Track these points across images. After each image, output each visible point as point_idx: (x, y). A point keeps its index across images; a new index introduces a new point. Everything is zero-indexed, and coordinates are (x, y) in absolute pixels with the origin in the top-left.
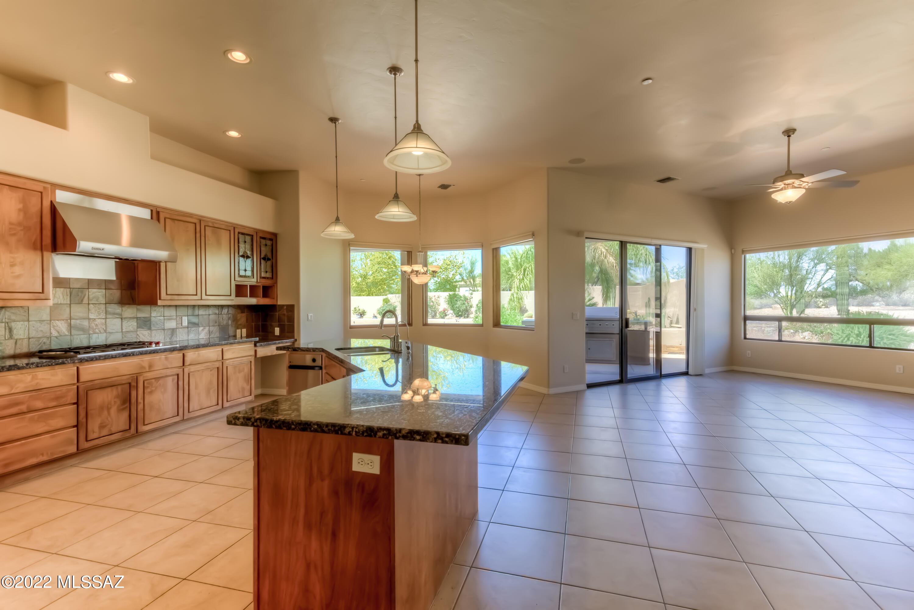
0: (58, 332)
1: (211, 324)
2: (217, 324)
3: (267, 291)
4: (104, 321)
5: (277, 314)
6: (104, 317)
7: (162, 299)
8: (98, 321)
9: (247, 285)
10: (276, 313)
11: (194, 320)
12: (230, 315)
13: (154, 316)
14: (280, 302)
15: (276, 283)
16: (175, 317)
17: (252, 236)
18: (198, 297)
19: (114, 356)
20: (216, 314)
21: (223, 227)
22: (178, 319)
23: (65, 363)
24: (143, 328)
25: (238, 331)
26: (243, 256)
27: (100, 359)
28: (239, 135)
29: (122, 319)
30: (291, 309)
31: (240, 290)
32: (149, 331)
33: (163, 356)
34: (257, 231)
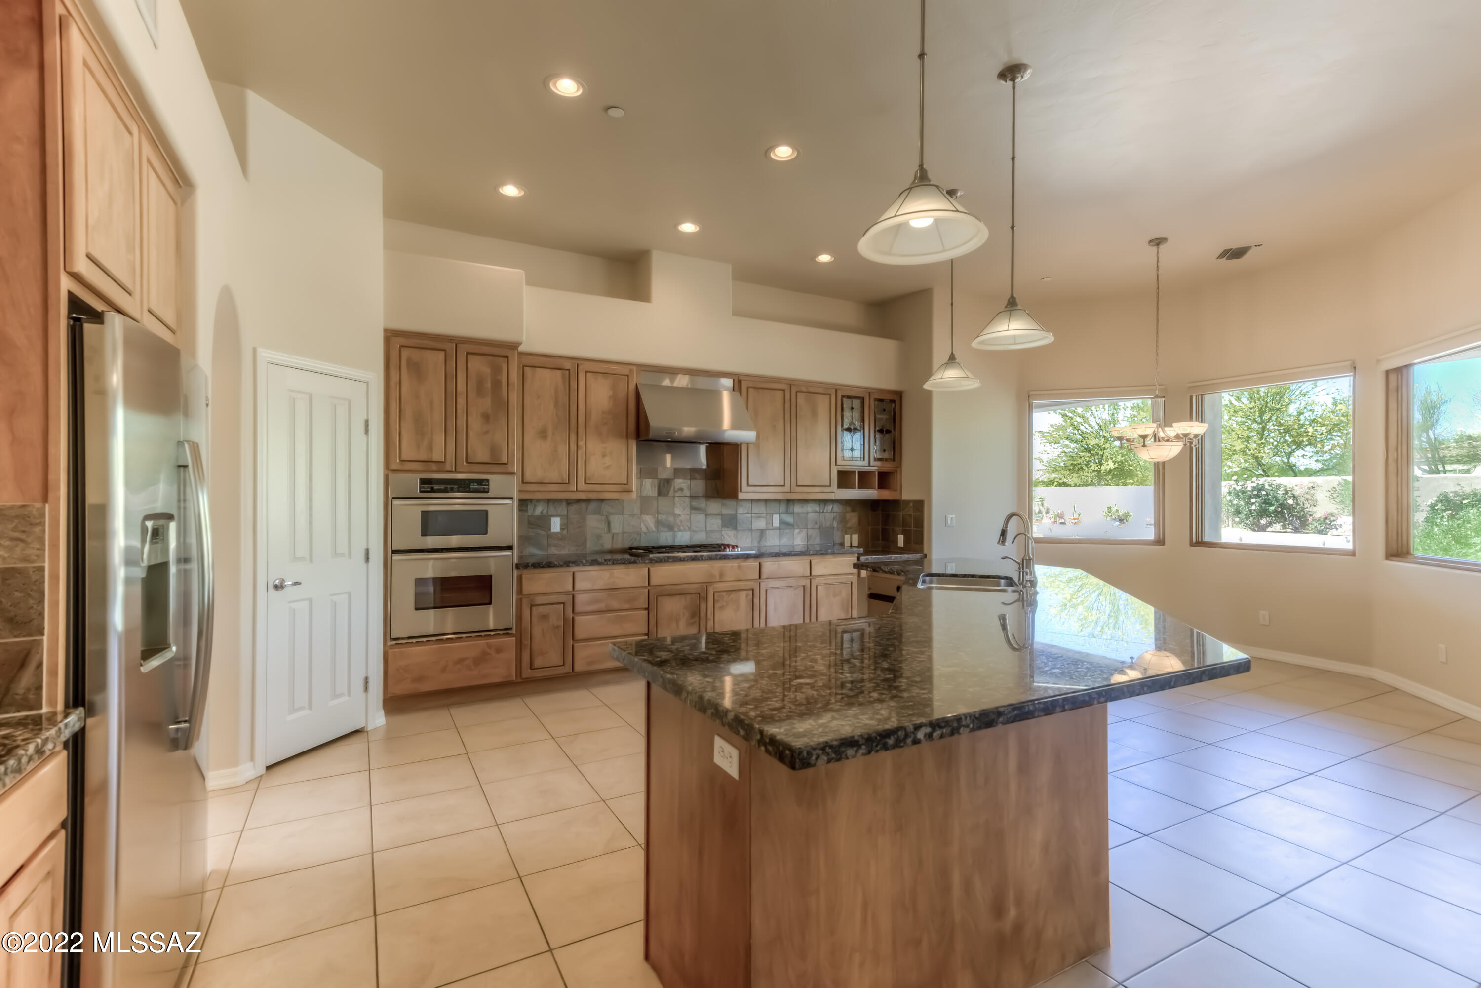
0: (647, 528)
1: (809, 526)
2: (817, 526)
3: (885, 479)
4: (688, 517)
5: (901, 513)
6: (688, 513)
7: (743, 491)
8: (683, 517)
9: (855, 471)
10: (899, 513)
11: (789, 519)
12: (835, 514)
13: (741, 512)
14: (905, 497)
15: (900, 465)
16: (764, 515)
17: (862, 399)
18: (787, 488)
19: (682, 559)
20: (816, 512)
21: (821, 390)
22: (768, 517)
23: (637, 563)
24: (728, 527)
25: (847, 538)
26: (849, 430)
27: (668, 562)
28: (831, 258)
29: (706, 516)
30: (919, 506)
31: (844, 478)
32: (734, 532)
33: (734, 564)
34: (870, 392)
